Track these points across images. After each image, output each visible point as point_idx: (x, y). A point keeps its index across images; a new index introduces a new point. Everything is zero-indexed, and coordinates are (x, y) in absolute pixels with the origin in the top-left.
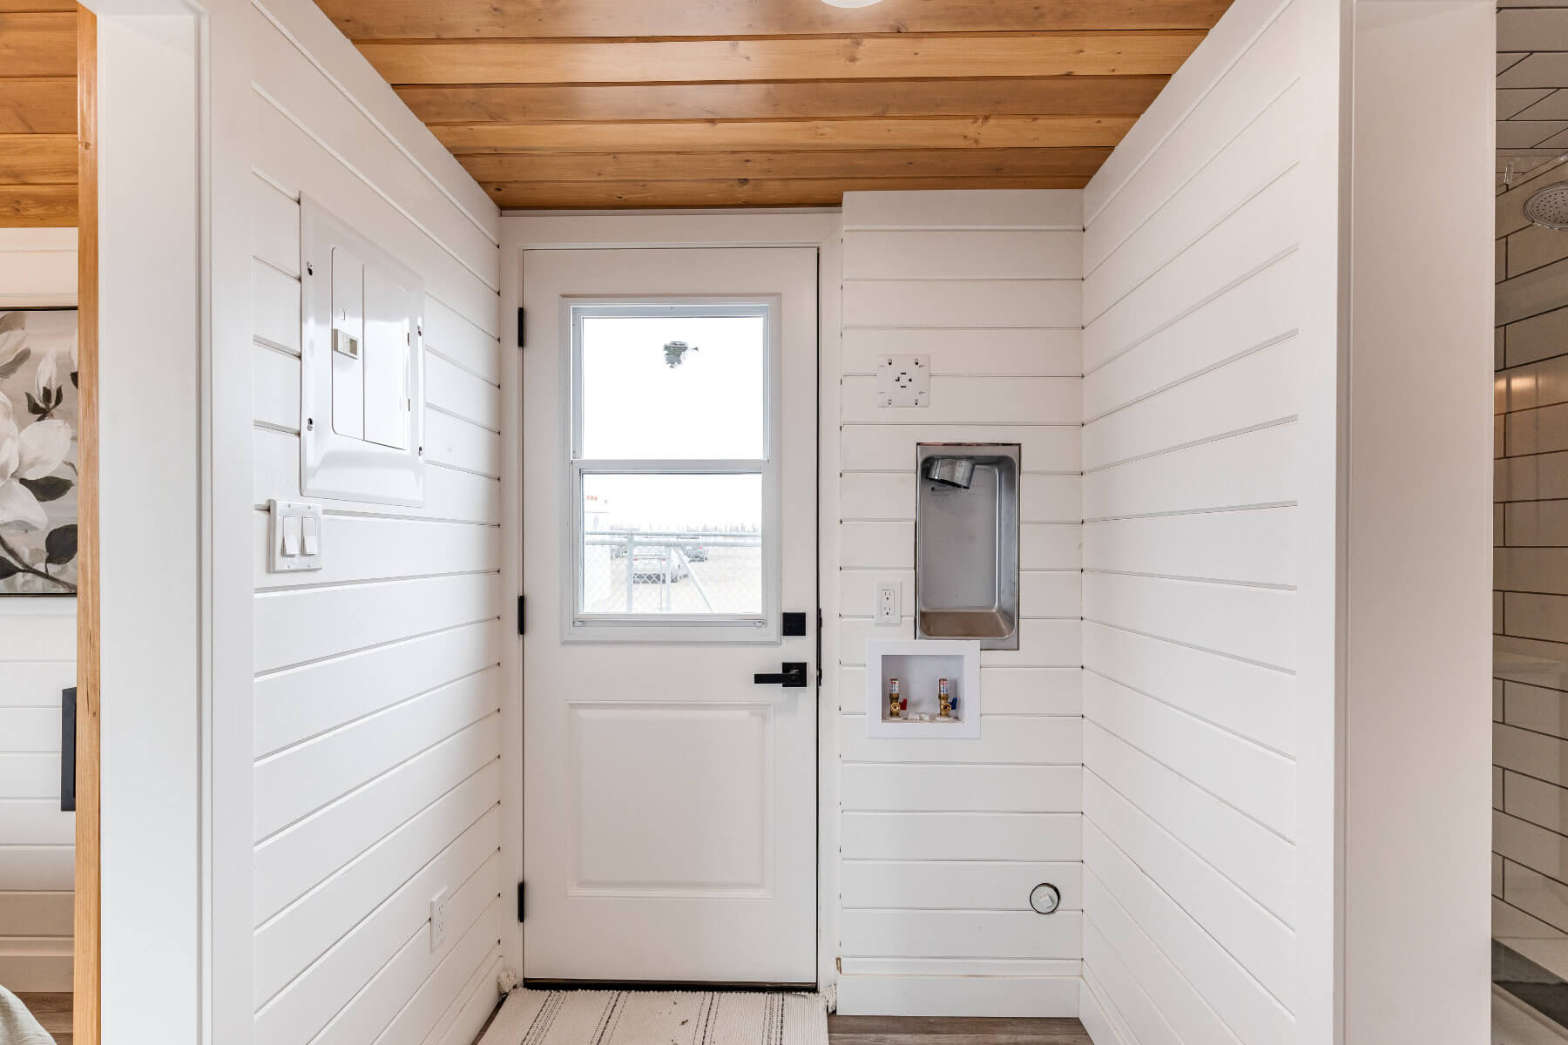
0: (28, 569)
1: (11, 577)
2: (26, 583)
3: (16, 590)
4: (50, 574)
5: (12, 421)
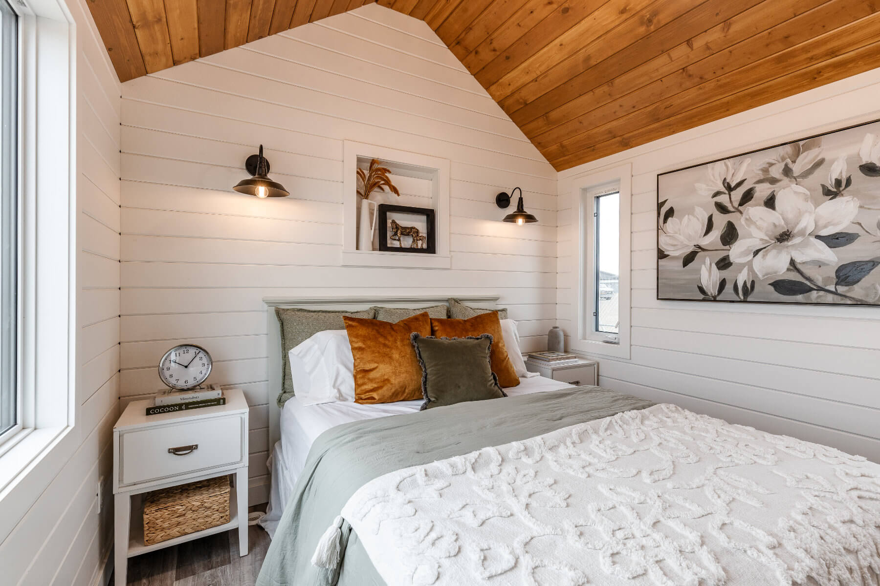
0: (821, 289)
1: (808, 294)
2: (819, 297)
3: (811, 300)
4: (838, 292)
5: (810, 203)
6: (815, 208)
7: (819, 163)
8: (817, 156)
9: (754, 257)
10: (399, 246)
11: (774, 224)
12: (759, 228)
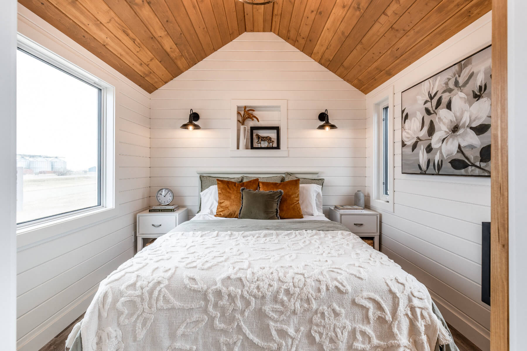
0: (473, 165)
1: (467, 168)
2: (472, 170)
3: (469, 173)
4: (481, 167)
5: (467, 104)
6: (470, 107)
7: (471, 75)
8: (470, 70)
9: (442, 143)
10: (260, 147)
11: (451, 120)
12: (444, 124)
